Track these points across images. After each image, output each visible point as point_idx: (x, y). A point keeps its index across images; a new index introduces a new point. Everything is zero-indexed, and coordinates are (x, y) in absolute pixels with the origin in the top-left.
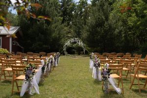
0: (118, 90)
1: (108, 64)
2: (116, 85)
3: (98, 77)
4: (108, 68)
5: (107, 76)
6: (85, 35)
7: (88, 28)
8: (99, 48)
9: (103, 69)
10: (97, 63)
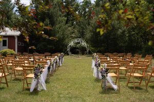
0: (115, 87)
1: (106, 65)
2: (113, 82)
3: (98, 76)
4: (106, 67)
5: (105, 75)
6: (88, 35)
7: (91, 28)
8: (102, 48)
9: (102, 69)
10: (98, 63)
